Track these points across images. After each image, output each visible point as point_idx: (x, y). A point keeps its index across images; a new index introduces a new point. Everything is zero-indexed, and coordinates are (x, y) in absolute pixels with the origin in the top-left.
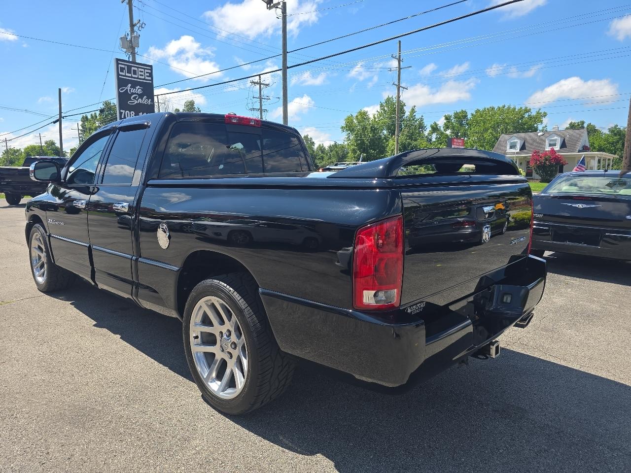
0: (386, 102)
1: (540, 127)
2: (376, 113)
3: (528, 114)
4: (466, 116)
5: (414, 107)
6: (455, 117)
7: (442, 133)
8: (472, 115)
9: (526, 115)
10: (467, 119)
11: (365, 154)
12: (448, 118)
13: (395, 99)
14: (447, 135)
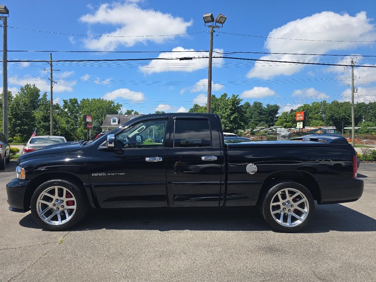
0: (25, 87)
1: (119, 112)
2: (18, 94)
3: (113, 104)
4: (77, 102)
5: (46, 93)
6: (70, 102)
7: (62, 111)
8: (81, 101)
9: (112, 105)
10: (78, 104)
11: (19, 122)
12: (65, 102)
13: (32, 86)
14: (65, 112)
